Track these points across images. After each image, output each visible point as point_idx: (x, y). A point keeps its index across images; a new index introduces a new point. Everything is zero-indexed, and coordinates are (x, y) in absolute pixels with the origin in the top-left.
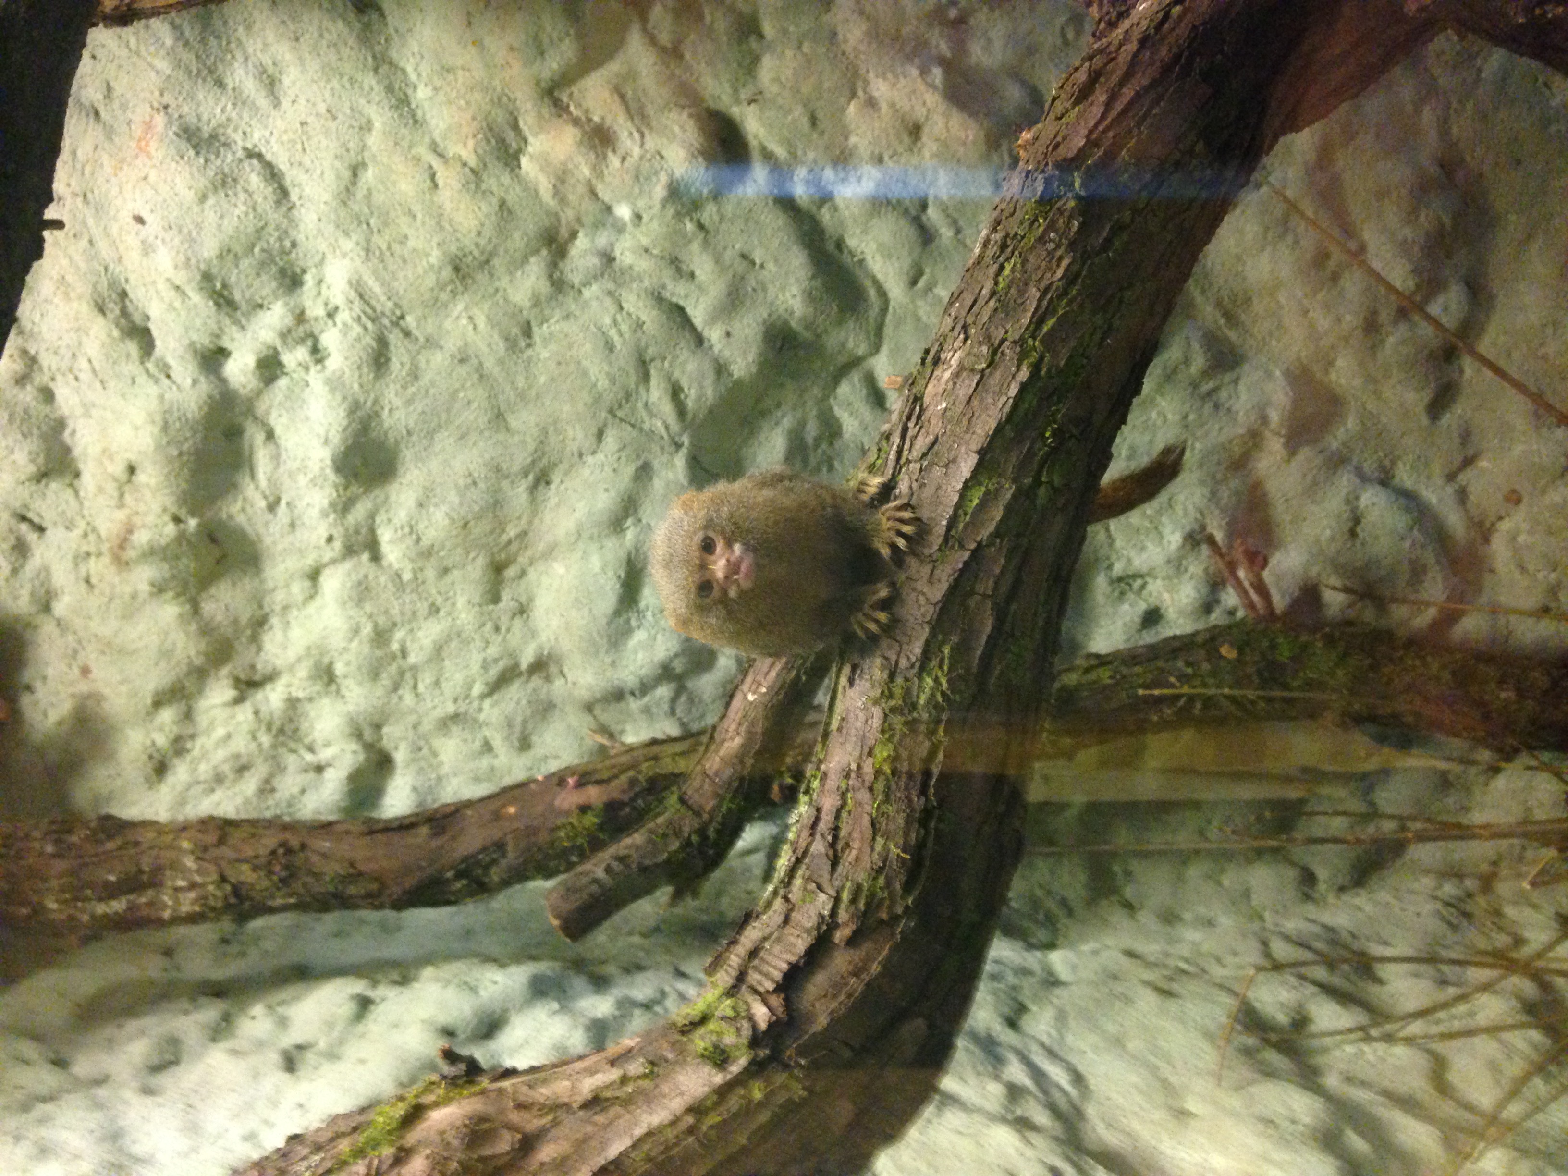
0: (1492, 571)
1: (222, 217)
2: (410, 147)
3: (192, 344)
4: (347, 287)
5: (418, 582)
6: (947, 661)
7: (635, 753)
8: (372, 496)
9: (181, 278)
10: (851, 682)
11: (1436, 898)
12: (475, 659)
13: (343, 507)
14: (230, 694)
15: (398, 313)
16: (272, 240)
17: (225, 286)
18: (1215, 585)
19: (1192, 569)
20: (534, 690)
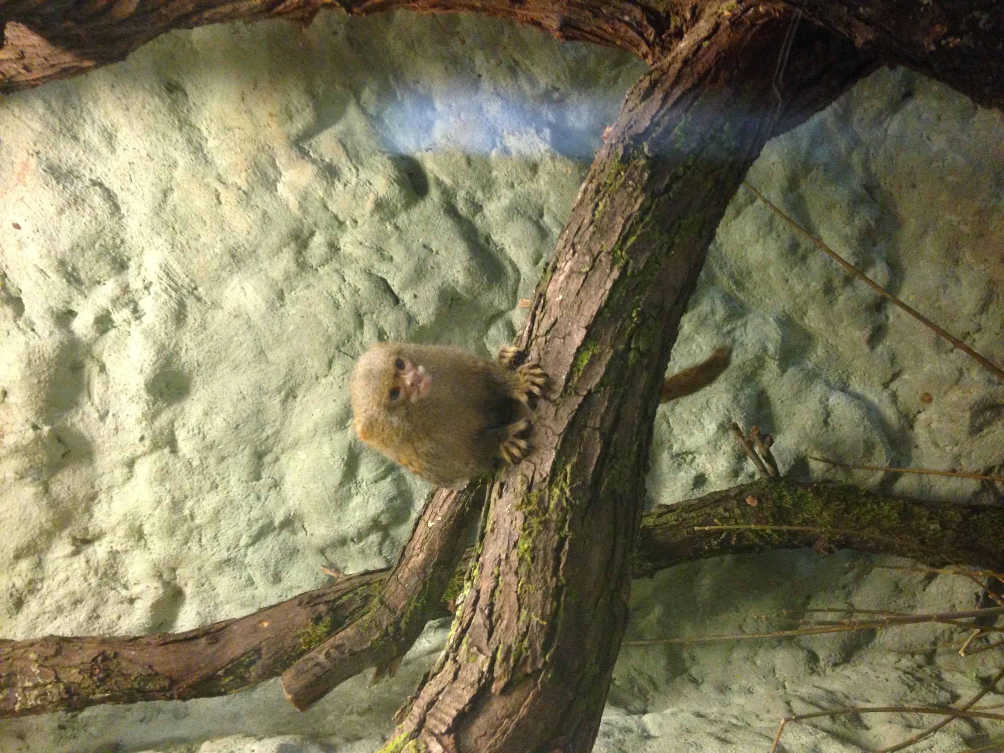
0: (917, 447)
1: (73, 224)
2: (203, 178)
3: (51, 307)
4: (158, 269)
5: (203, 467)
6: (568, 476)
7: (354, 581)
8: (172, 408)
9: (44, 264)
10: (500, 495)
11: (897, 668)
12: (243, 519)
13: (153, 416)
14: (69, 549)
15: (193, 286)
16: (107, 239)
17: (74, 269)
18: (740, 457)
19: (724, 447)
20: (284, 540)
